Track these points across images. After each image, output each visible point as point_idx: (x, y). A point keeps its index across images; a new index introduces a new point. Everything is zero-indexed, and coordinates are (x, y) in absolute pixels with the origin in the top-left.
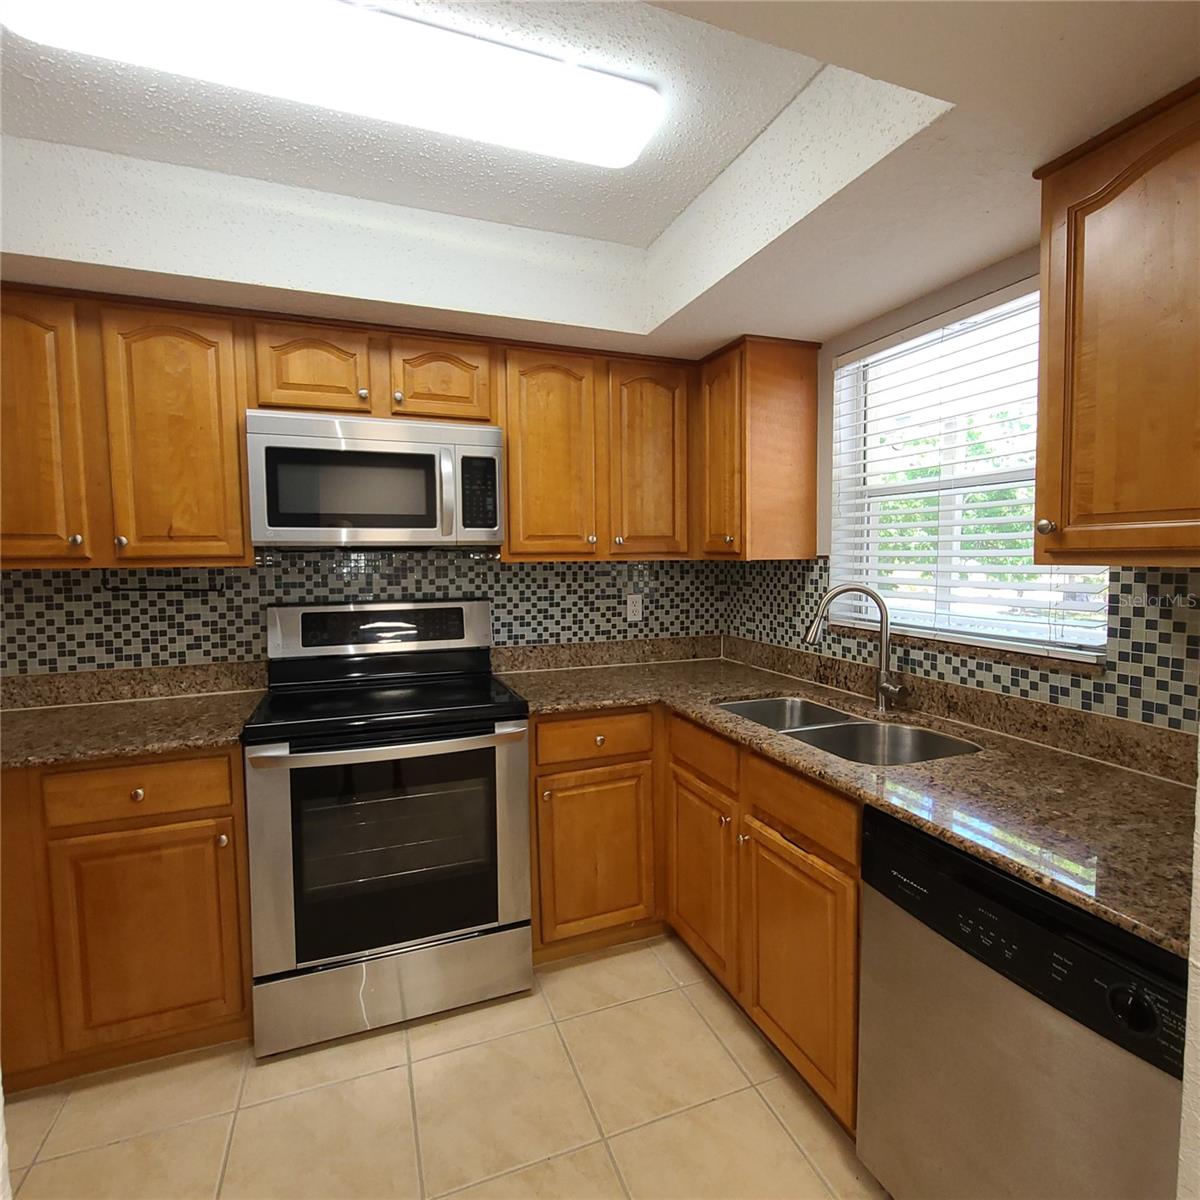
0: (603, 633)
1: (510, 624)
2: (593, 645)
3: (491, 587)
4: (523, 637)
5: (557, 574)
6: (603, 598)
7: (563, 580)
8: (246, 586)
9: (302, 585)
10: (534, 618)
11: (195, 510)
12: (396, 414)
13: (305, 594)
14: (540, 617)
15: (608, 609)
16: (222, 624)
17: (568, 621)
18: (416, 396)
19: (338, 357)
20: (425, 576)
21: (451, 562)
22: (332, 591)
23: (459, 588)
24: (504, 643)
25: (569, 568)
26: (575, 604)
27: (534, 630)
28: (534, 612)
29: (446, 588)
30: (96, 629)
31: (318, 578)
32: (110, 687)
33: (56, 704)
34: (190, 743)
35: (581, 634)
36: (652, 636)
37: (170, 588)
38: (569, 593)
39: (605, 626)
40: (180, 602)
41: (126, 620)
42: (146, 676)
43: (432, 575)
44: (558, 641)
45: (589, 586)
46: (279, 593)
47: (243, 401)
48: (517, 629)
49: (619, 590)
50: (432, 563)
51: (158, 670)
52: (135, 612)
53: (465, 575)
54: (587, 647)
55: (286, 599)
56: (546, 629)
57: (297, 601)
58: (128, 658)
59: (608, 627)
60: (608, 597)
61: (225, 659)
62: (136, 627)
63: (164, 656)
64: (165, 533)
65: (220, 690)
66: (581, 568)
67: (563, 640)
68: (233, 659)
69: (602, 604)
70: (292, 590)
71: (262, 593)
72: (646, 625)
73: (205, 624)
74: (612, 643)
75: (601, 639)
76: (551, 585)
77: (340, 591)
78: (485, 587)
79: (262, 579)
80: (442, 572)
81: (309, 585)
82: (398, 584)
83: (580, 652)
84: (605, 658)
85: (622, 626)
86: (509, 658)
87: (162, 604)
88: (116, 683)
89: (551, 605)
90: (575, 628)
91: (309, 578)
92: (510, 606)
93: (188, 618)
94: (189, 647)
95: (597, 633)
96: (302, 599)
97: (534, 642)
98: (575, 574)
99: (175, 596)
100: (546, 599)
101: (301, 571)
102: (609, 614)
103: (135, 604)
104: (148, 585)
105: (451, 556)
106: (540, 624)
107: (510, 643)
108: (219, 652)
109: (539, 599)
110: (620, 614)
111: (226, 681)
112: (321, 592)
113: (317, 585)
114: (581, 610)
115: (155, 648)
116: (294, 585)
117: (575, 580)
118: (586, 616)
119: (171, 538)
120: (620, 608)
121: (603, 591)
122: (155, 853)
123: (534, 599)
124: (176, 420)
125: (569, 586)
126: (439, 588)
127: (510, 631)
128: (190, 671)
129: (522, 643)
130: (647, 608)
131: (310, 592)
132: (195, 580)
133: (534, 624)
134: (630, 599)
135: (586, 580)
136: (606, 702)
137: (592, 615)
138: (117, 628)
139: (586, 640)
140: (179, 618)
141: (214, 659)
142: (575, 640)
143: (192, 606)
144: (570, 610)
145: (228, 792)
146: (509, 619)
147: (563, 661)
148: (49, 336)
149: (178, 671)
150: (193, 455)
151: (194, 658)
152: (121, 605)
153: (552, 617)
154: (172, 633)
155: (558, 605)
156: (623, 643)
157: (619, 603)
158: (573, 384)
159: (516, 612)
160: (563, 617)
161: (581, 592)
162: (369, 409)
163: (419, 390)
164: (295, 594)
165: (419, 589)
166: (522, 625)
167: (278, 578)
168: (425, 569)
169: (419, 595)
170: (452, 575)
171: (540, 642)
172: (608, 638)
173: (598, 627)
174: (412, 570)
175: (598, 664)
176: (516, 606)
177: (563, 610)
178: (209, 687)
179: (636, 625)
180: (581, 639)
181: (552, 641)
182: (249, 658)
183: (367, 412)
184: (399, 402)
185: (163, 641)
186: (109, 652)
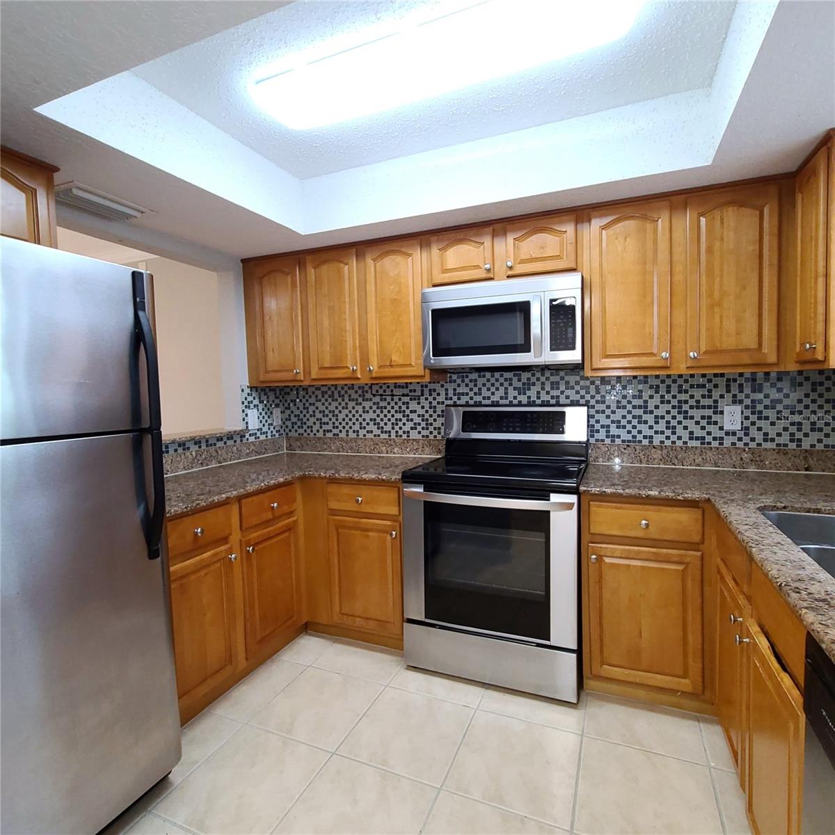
0: (697, 438)
1: (608, 426)
2: (686, 448)
3: (593, 397)
4: (619, 437)
5: (651, 387)
6: (698, 407)
7: (657, 392)
8: (439, 394)
9: (467, 394)
10: (629, 422)
11: (402, 350)
12: (509, 277)
13: (481, 400)
14: (635, 422)
15: (703, 417)
16: (427, 416)
17: (661, 426)
18: (523, 262)
19: (474, 247)
20: (543, 389)
21: (562, 378)
22: (484, 398)
23: (567, 397)
24: (603, 441)
25: (663, 382)
26: (668, 412)
27: (629, 432)
28: (629, 417)
29: (558, 397)
30: (374, 416)
31: (476, 390)
32: (378, 447)
33: (358, 453)
34: (380, 477)
35: (674, 438)
36: (753, 445)
37: (403, 395)
38: (662, 402)
39: (698, 432)
40: (408, 403)
41: (385, 411)
42: (392, 443)
43: (548, 388)
44: (651, 442)
45: (683, 397)
46: (455, 398)
47: (425, 284)
48: (614, 430)
49: (716, 401)
50: (547, 379)
51: (398, 440)
52: (389, 408)
53: (573, 388)
54: (679, 449)
55: (458, 402)
56: (640, 432)
57: (464, 403)
58: (386, 432)
59: (703, 433)
60: (703, 407)
61: (427, 436)
62: (389, 416)
63: (401, 432)
64: (388, 364)
65: (424, 454)
66: (674, 381)
67: (656, 442)
68: (431, 437)
69: (697, 414)
70: (462, 397)
71: (446, 399)
72: (747, 434)
73: (419, 416)
74: (705, 448)
75: (697, 443)
76: (645, 396)
77: (489, 398)
78: (588, 397)
79: (447, 390)
80: (555, 385)
81: (471, 394)
82: (525, 394)
83: (671, 453)
84: (697, 461)
85: (719, 434)
86: (605, 453)
87: (400, 404)
88: (381, 445)
89: (645, 412)
90: (668, 433)
91: (471, 390)
92: (608, 412)
93: (411, 412)
94: (412, 428)
95: (691, 439)
96: (467, 402)
97: (629, 441)
98: (669, 387)
99: (406, 399)
100: (640, 407)
101: (467, 385)
102: (703, 423)
103: (389, 404)
104: (395, 393)
105: (562, 373)
106: (634, 427)
107: (608, 441)
108: (425, 433)
109: (634, 407)
110: (716, 423)
111: (427, 450)
112: (478, 398)
113: (475, 394)
114: (674, 418)
115: (397, 428)
116: (463, 394)
117: (668, 392)
118: (680, 423)
119: (392, 366)
120: (714, 418)
121: (698, 402)
122: (366, 533)
123: (629, 407)
124: (394, 301)
125: (662, 397)
126: (552, 397)
127: (608, 432)
128: (411, 442)
129: (618, 441)
130: (747, 418)
131: (471, 398)
132: (415, 391)
133: (629, 427)
134: (727, 409)
135: (680, 392)
136: (652, 493)
137: (685, 423)
138: (382, 416)
139: (679, 443)
140: (408, 412)
141: (423, 436)
142: (668, 443)
143: (413, 405)
144: (663, 417)
145: (397, 508)
146: (608, 422)
147: (654, 459)
148: (346, 268)
149: (406, 441)
150: (401, 319)
151: (414, 435)
152: (383, 404)
153: (646, 422)
154: (404, 420)
155: (651, 412)
156: (718, 448)
157: (715, 413)
158: (649, 226)
159: (613, 417)
160: (657, 423)
161: (674, 402)
162: (492, 276)
163: (524, 257)
164: (464, 400)
165: (538, 398)
166: (618, 427)
167: (455, 390)
168: (543, 384)
169: (539, 402)
170: (562, 387)
171: (634, 442)
172: (702, 444)
173: (691, 433)
174: (534, 384)
175: (690, 465)
176: (613, 412)
177: (656, 417)
178: (420, 452)
179: (734, 434)
180: (674, 442)
181: (646, 442)
182: (439, 437)
183: (492, 279)
184: (511, 268)
185: (400, 424)
186: (378, 428)
